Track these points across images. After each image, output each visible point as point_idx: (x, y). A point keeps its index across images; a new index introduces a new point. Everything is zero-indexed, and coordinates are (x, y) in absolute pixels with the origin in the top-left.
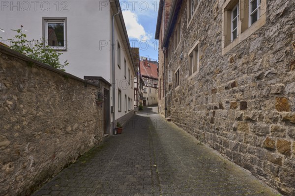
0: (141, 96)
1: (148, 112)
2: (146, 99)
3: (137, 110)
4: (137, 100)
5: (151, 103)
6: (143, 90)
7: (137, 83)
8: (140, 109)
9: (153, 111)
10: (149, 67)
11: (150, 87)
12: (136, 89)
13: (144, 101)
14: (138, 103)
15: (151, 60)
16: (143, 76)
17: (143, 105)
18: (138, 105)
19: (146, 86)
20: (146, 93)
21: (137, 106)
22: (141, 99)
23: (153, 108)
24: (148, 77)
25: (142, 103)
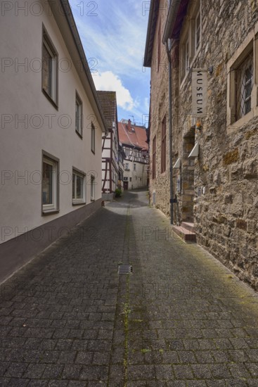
0: (120, 173)
1: (129, 202)
2: (129, 180)
3: (111, 198)
4: (111, 180)
5: (135, 186)
6: (123, 165)
7: (111, 149)
8: (117, 196)
9: (140, 199)
10: (134, 132)
11: (134, 161)
12: (108, 160)
13: (124, 182)
14: (113, 185)
15: (137, 125)
16: (123, 145)
17: (122, 189)
18: (113, 189)
19: (129, 160)
20: (129, 170)
21: (110, 190)
22: (120, 179)
23: (139, 193)
24: (132, 147)
25: (122, 185)
